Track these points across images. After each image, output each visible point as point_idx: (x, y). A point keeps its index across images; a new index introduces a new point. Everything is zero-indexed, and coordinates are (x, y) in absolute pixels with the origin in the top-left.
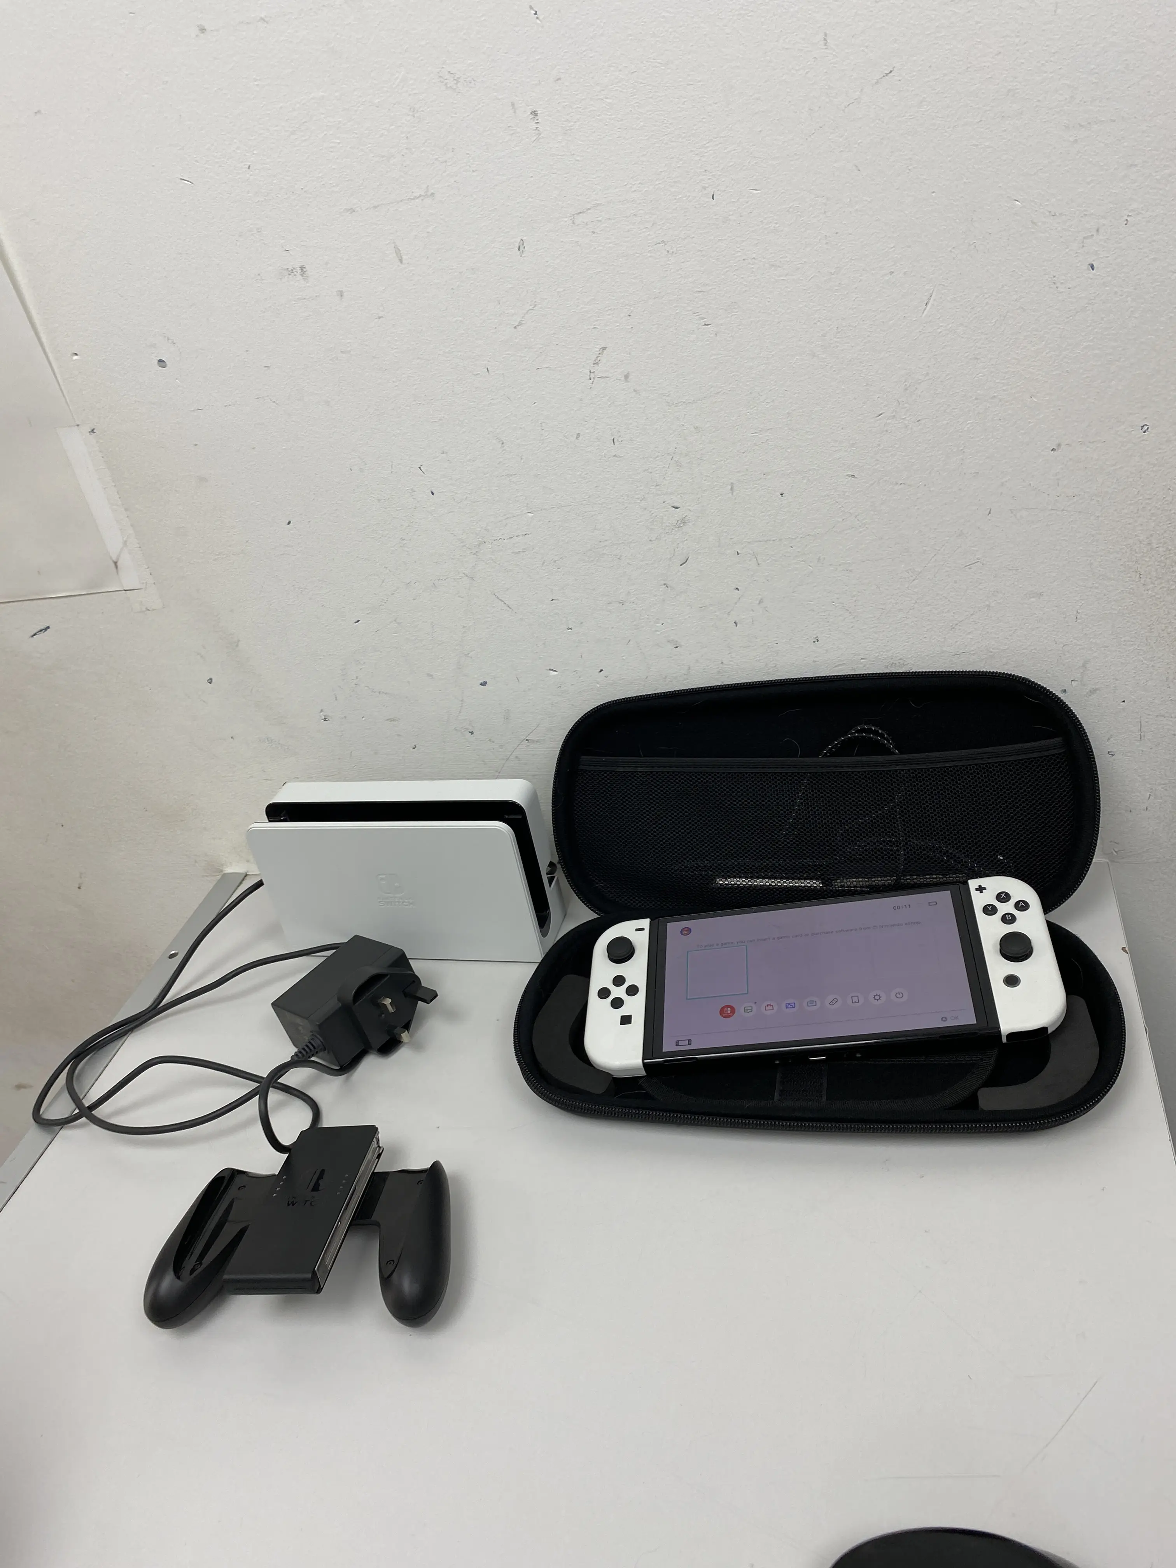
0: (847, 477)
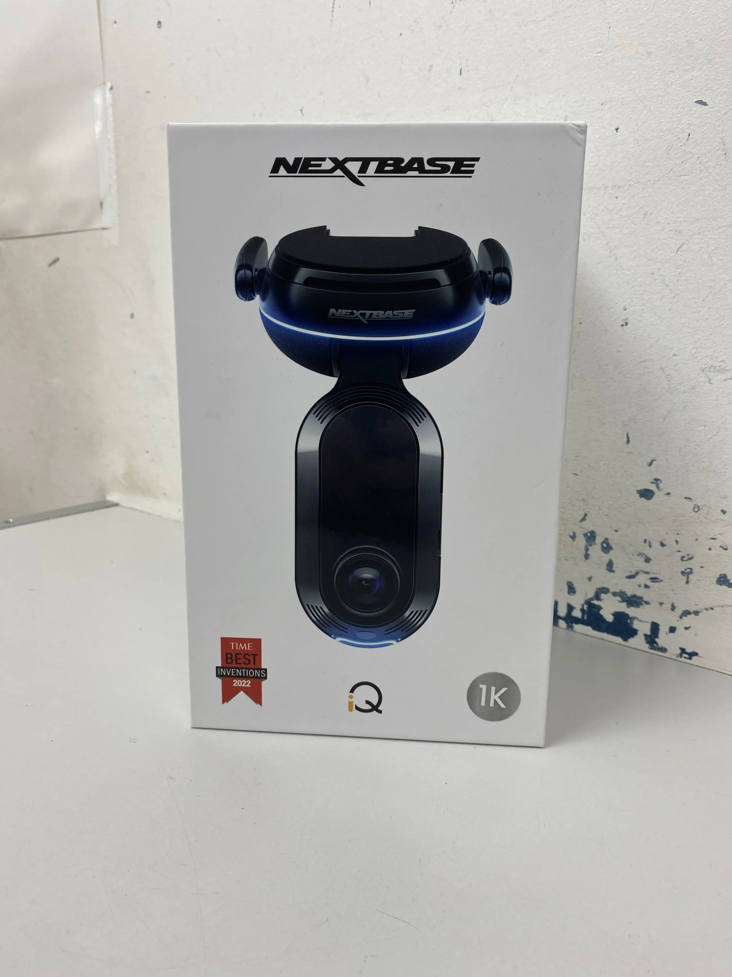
0: (697, 104)
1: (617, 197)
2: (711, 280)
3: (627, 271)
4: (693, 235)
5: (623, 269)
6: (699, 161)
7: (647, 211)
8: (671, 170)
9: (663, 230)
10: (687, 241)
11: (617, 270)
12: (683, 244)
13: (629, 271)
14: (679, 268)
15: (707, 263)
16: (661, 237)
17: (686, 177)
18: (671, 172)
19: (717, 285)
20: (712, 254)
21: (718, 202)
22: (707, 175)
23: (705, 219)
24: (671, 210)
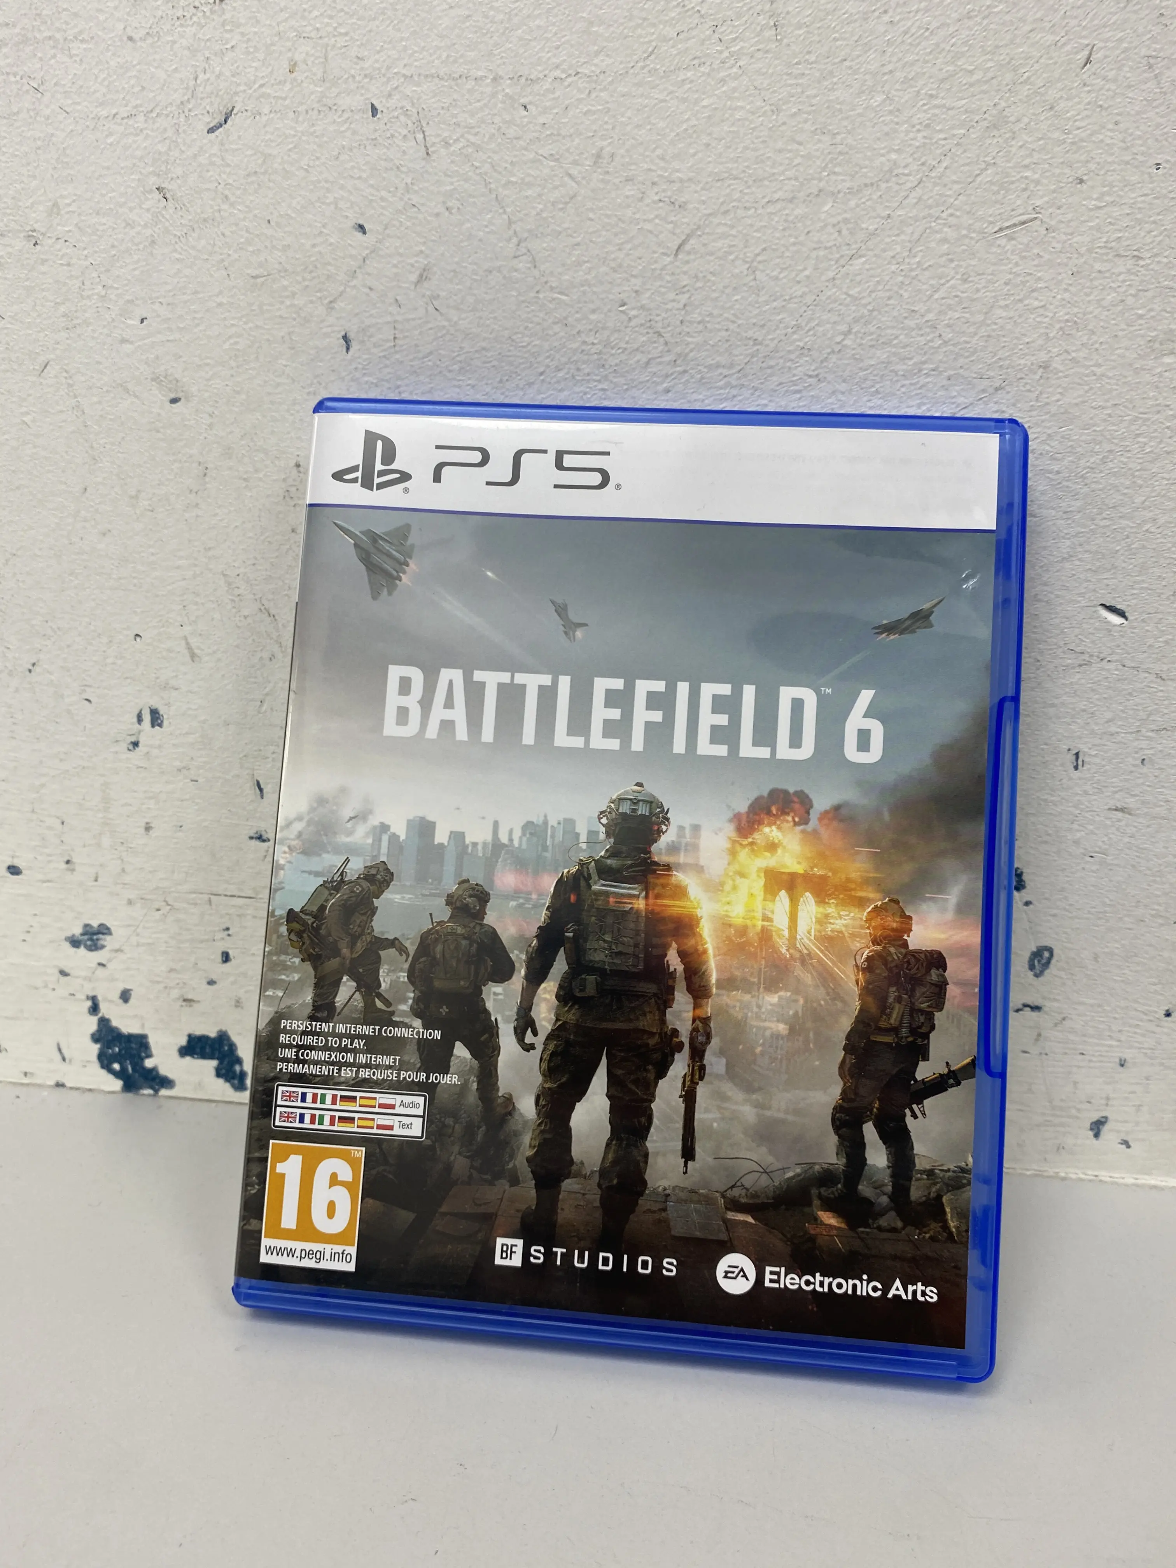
1: (525, 107)
2: (754, 324)
3: (559, 293)
4: (710, 215)
5: (552, 288)
6: (717, 36)
7: (602, 149)
8: (653, 51)
9: (641, 199)
10: (699, 227)
11: (538, 292)
12: (689, 237)
13: (567, 295)
14: (684, 293)
15: (745, 285)
16: (637, 216)
17: (689, 74)
18: (653, 57)
19: (770, 337)
20: (755, 264)
21: (764, 142)
22: (736, 73)
23: (735, 179)
24: (659, 152)
